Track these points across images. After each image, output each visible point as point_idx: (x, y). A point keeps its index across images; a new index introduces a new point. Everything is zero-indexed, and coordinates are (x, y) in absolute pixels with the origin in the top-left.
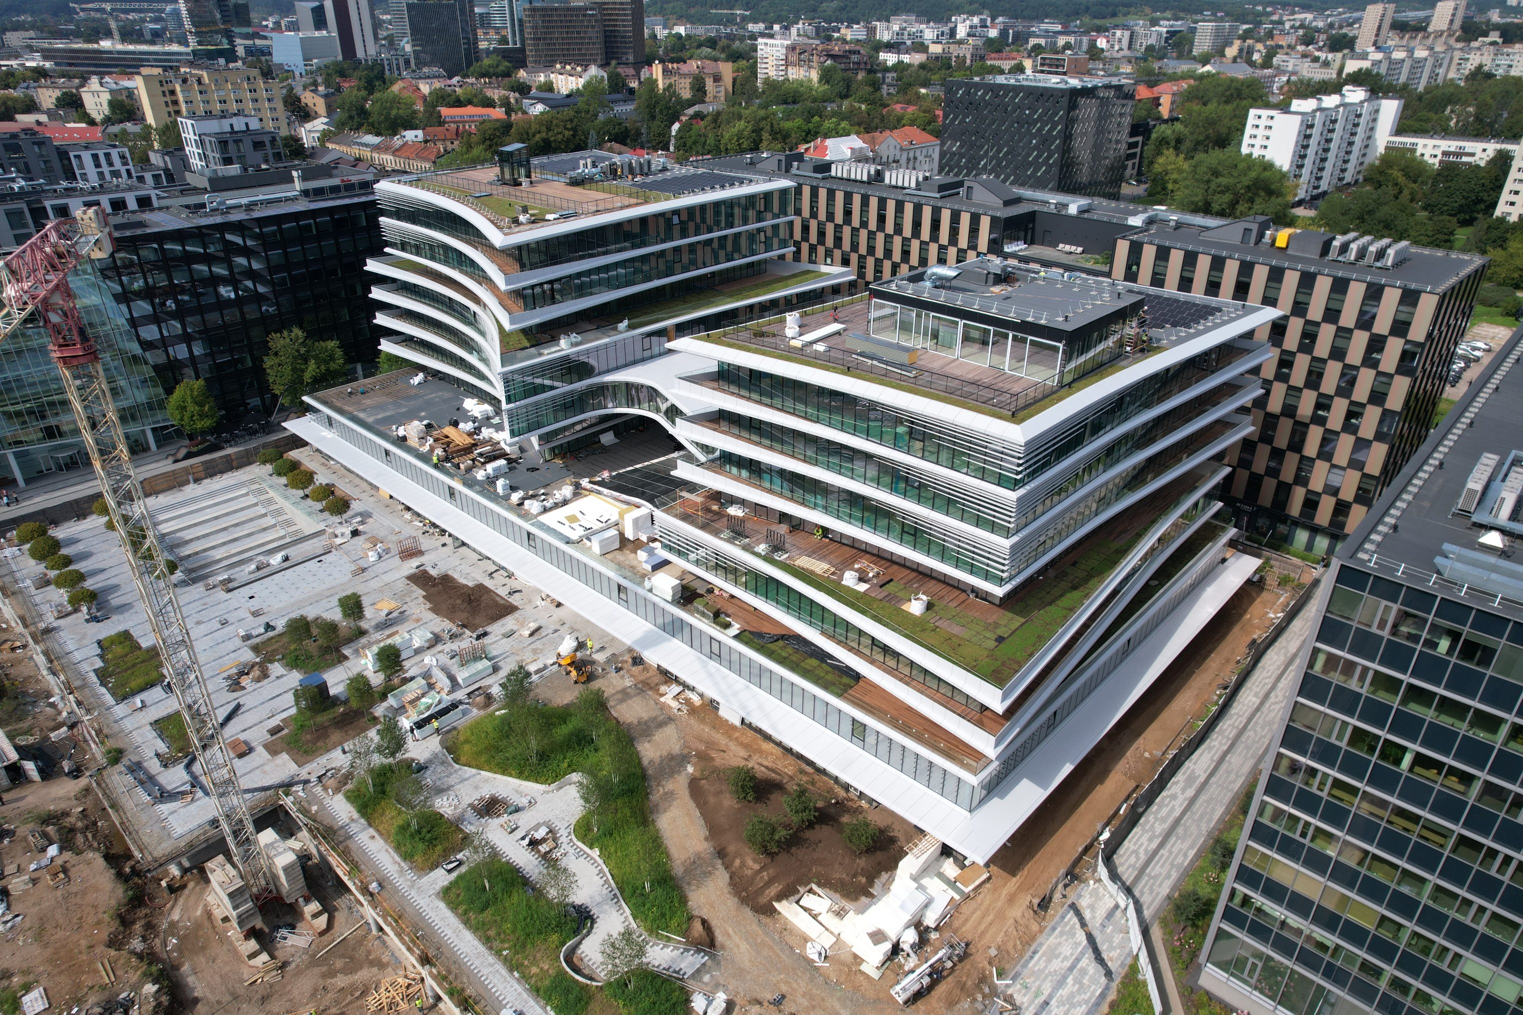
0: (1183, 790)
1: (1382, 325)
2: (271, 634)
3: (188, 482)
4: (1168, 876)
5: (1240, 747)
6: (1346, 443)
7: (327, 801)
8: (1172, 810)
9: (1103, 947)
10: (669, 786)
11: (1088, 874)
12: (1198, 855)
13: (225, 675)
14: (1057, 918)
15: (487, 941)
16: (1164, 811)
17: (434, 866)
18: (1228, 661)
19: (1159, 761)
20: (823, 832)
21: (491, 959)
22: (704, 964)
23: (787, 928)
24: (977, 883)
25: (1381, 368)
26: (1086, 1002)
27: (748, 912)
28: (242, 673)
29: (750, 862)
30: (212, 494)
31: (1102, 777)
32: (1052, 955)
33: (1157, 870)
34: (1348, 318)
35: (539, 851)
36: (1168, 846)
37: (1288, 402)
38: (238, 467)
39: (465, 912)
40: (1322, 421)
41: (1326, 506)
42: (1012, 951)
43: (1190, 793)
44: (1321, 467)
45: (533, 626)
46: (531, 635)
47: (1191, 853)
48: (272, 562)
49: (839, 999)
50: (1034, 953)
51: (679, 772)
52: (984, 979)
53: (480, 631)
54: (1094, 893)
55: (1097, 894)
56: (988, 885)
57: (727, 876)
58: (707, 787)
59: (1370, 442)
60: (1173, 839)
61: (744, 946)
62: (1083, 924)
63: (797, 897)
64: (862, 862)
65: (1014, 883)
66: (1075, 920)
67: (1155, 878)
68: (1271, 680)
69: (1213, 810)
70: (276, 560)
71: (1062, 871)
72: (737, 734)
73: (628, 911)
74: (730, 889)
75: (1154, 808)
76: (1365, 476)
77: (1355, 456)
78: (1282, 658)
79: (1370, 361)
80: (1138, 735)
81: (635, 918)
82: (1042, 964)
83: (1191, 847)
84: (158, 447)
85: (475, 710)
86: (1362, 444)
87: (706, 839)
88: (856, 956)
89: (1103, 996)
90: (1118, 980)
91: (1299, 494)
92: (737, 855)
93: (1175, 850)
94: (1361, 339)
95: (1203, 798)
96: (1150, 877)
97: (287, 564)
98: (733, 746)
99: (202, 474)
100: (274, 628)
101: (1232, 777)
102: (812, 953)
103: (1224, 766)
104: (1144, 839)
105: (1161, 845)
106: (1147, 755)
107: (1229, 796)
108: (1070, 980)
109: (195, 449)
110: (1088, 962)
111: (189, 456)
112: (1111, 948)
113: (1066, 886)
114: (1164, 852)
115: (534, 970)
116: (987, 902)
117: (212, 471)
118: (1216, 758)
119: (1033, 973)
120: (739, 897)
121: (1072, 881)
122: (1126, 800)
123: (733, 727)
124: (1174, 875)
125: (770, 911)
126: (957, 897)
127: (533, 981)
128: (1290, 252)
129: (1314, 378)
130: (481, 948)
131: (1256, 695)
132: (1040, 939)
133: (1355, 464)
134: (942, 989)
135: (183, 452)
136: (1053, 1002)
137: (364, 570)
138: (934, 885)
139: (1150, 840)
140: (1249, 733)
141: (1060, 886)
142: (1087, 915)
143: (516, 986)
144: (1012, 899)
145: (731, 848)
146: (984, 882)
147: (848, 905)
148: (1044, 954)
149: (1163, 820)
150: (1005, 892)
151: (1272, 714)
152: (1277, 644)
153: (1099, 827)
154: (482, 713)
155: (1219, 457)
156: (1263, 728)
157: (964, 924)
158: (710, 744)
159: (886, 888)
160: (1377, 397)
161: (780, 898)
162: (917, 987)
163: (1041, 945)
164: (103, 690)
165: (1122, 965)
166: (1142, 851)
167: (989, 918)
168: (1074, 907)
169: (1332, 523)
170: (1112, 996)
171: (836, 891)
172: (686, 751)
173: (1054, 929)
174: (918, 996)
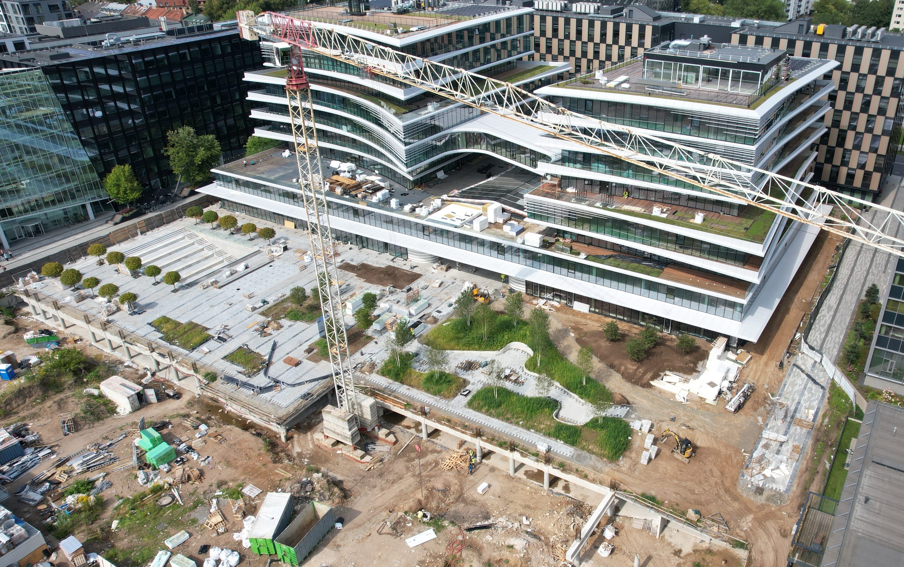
0: (828, 312)
1: (882, 71)
2: (268, 306)
3: (137, 234)
4: (835, 347)
5: (848, 292)
6: (868, 138)
7: (367, 378)
8: (826, 321)
9: (816, 378)
10: (565, 343)
11: (797, 351)
12: (845, 337)
13: (253, 329)
14: (789, 371)
15: (507, 420)
16: (822, 322)
17: (455, 395)
18: (827, 257)
19: (811, 303)
20: (662, 348)
21: (514, 427)
22: (628, 411)
23: (661, 392)
24: (747, 359)
25: (883, 95)
26: (817, 399)
27: (639, 388)
28: (264, 327)
29: (630, 366)
30: (159, 240)
31: (787, 311)
32: (793, 385)
33: (828, 345)
34: (864, 68)
35: (510, 380)
36: (830, 335)
37: (835, 119)
38: (168, 222)
39: (488, 410)
40: (854, 128)
41: (859, 175)
42: (774, 386)
43: (832, 313)
44: (855, 154)
45: (439, 282)
46: (440, 286)
47: (842, 337)
48: (238, 269)
49: (702, 415)
50: (785, 385)
51: (567, 336)
52: (766, 398)
53: (407, 287)
54: (802, 359)
55: (804, 359)
56: (752, 361)
57: (620, 375)
58: (587, 339)
59: (880, 136)
60: (831, 333)
61: (645, 401)
62: (803, 371)
63: (661, 378)
64: (688, 358)
65: (765, 358)
66: (798, 370)
67: (829, 349)
68: (853, 262)
69: (845, 319)
70: (240, 268)
71: (785, 351)
72: (589, 317)
73: (576, 396)
74: (624, 380)
75: (817, 321)
76: (879, 156)
77: (873, 146)
78: (855, 252)
79: (877, 91)
80: (797, 292)
81: (582, 398)
82: (790, 389)
83: (841, 334)
84: (96, 217)
85: (429, 326)
86: (876, 138)
87: (599, 362)
88: (701, 398)
89: (823, 396)
90: (828, 390)
91: (844, 171)
92: (621, 365)
93: (834, 336)
94: (871, 80)
95: (838, 315)
96: (826, 349)
97: (248, 270)
98: (589, 322)
99: (145, 229)
100: (268, 303)
101: (849, 304)
102: (679, 399)
103: (843, 301)
104: (817, 334)
105: (826, 336)
106: (804, 301)
107: (850, 313)
108: (806, 392)
109: (127, 215)
110: (810, 384)
111: (124, 220)
112: (819, 378)
113: (788, 358)
114: (829, 338)
115: (542, 426)
116: (754, 367)
117: (151, 226)
118: (838, 297)
119: (788, 393)
120: (631, 382)
121: (790, 355)
122: (801, 321)
123: (586, 314)
124: (837, 347)
125: (650, 386)
126: (740, 366)
127: (544, 431)
128: (825, 36)
129: (848, 104)
130: (506, 424)
131: (847, 269)
132: (785, 380)
133: (874, 150)
134: (748, 404)
135: (118, 217)
136: (802, 402)
137: (306, 267)
138: (728, 364)
139: (820, 334)
140: (850, 286)
141: (786, 358)
142: (803, 367)
143: (535, 435)
144: (766, 364)
145: (616, 363)
146: (749, 360)
147: (689, 377)
148: (789, 385)
149: (823, 326)
150: (762, 362)
151: (858, 276)
152: (850, 246)
153: (794, 331)
154: (434, 326)
155: (812, 147)
156: (856, 282)
157: (748, 376)
158: (577, 323)
159: (704, 367)
160: (882, 111)
161: (653, 379)
162: (737, 403)
163: (786, 382)
164: (174, 347)
165: (827, 383)
166: (818, 339)
167: (759, 373)
168: (795, 365)
169: (863, 184)
170: (827, 395)
171: (680, 372)
172: (565, 327)
173: (790, 375)
174: (740, 407)
